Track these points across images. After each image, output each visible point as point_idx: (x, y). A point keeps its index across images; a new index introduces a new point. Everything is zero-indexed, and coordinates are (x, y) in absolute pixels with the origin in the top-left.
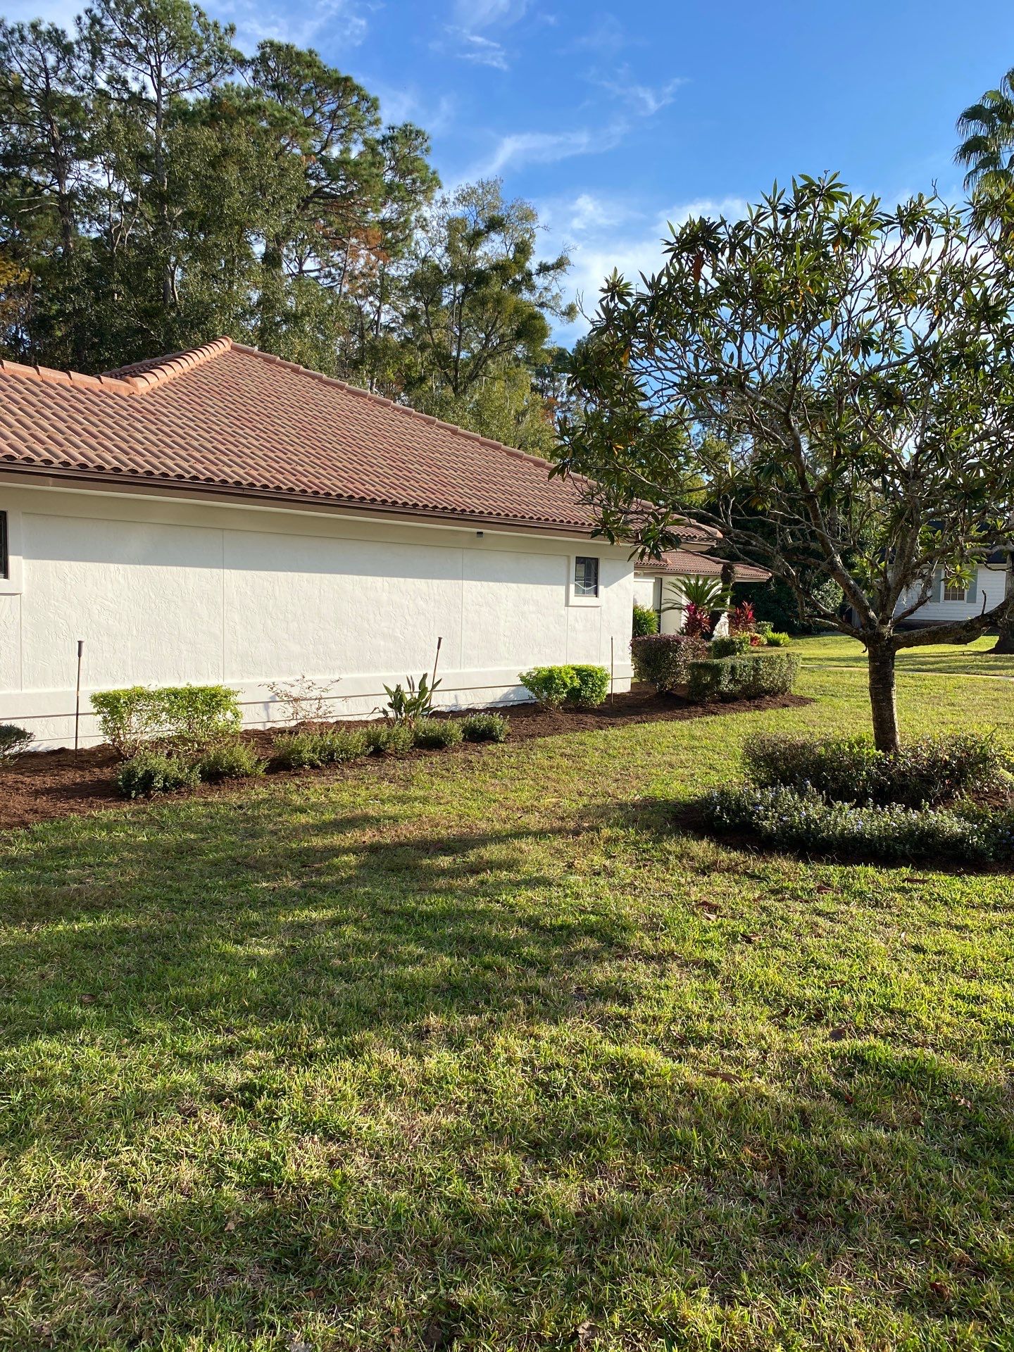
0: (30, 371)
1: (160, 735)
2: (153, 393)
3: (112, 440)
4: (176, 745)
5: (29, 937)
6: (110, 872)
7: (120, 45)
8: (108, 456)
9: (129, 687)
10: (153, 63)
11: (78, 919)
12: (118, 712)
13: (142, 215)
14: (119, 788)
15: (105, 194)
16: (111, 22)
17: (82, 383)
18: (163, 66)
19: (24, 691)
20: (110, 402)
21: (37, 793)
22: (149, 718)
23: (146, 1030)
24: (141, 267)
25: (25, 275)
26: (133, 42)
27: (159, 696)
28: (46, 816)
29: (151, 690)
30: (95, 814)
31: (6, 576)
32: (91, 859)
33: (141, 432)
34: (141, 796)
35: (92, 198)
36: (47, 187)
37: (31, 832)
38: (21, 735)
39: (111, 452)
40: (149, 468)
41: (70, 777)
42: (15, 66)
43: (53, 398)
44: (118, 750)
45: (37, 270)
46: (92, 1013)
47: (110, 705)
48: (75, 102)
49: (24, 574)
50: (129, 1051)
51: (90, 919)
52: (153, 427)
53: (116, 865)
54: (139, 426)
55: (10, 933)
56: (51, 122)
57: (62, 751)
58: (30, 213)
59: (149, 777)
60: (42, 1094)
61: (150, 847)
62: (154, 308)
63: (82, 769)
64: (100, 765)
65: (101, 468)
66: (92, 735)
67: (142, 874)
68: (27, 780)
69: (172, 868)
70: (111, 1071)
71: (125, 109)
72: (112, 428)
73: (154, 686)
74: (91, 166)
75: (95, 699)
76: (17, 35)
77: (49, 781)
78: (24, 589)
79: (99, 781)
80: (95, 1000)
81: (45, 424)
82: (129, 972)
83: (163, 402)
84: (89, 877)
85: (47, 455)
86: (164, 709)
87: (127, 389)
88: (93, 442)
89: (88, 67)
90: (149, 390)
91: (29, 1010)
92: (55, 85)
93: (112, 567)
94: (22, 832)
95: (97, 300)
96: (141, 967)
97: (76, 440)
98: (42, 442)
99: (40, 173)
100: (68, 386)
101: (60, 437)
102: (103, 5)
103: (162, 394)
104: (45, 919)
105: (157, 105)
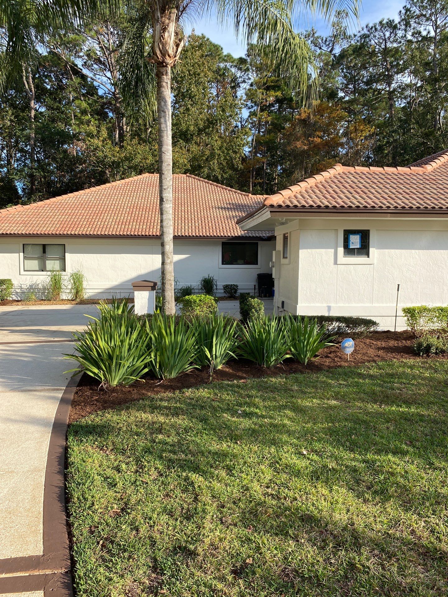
0: (380, 169)
1: (433, 328)
2: (434, 171)
3: (416, 194)
4: (440, 333)
5: (381, 410)
6: (413, 388)
7: (418, 17)
8: (414, 202)
9: (419, 305)
10: (433, 19)
11: (401, 406)
12: (415, 316)
13: (426, 90)
14: (415, 351)
15: (409, 86)
16: (415, 8)
17: (402, 171)
18: (438, 19)
19: (374, 305)
20: (415, 178)
21: (379, 349)
22: (429, 320)
23: (437, 464)
24: (424, 114)
25: (372, 130)
26: (424, 13)
27: (434, 310)
28: (383, 359)
29: (430, 307)
30: (404, 361)
31: (368, 257)
32: (404, 381)
33: (429, 189)
34: (425, 355)
35: (403, 89)
36: (383, 90)
37: (378, 365)
38: (374, 323)
39: (416, 200)
40: (433, 205)
41: (392, 343)
42: (373, 42)
43: (390, 179)
44: (414, 333)
45: (378, 126)
46: (411, 449)
47: (411, 313)
48: (397, 49)
49: (376, 255)
50: (430, 472)
51: (407, 407)
52: (435, 187)
53: (416, 385)
54: (428, 187)
55: (373, 407)
56: (387, 61)
57: (388, 332)
58: (376, 103)
59: (429, 347)
60: (392, 479)
61: (431, 379)
62: (430, 132)
63: (398, 340)
64: (406, 339)
65: (411, 207)
66: (402, 326)
67: (428, 391)
68: (375, 343)
69: (443, 391)
70: (422, 478)
71: (419, 45)
72: (416, 189)
73: (431, 305)
74: (403, 75)
75: (404, 310)
76: (374, 29)
77: (384, 344)
78: (375, 262)
79: (405, 346)
80: (411, 443)
81: (387, 191)
82: (426, 435)
83: (439, 174)
84: (404, 388)
85: (388, 204)
86: (436, 316)
87: (422, 171)
88: (407, 196)
89: (403, 32)
90: (432, 170)
91: (384, 441)
92: (389, 45)
93: (413, 251)
94: (374, 364)
95: (404, 134)
96: (432, 435)
97: (400, 196)
98: (386, 199)
99: (381, 85)
100: (396, 173)
101: (393, 196)
102: (411, 2)
103: (439, 170)
104: (387, 404)
105: (435, 38)
